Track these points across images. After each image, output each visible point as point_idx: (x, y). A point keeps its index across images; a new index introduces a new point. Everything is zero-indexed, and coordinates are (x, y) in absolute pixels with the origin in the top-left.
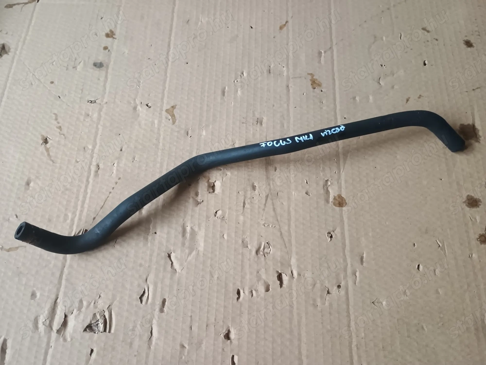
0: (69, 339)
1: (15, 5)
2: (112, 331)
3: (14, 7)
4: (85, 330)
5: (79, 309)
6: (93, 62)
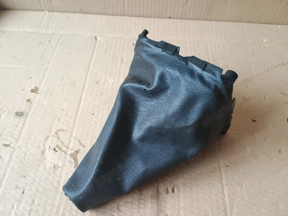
6: (15, 112)
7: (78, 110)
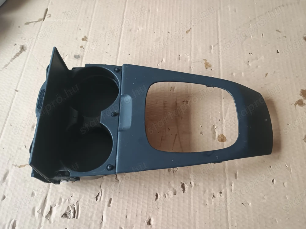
0: (52, 222)
1: (30, 23)
2: (79, 217)
3: (30, 24)
4: (62, 217)
5: (60, 204)
6: (74, 55)
7: (118, 52)
